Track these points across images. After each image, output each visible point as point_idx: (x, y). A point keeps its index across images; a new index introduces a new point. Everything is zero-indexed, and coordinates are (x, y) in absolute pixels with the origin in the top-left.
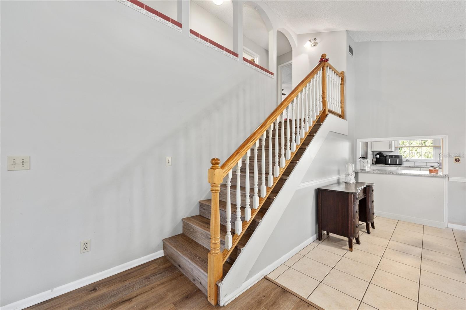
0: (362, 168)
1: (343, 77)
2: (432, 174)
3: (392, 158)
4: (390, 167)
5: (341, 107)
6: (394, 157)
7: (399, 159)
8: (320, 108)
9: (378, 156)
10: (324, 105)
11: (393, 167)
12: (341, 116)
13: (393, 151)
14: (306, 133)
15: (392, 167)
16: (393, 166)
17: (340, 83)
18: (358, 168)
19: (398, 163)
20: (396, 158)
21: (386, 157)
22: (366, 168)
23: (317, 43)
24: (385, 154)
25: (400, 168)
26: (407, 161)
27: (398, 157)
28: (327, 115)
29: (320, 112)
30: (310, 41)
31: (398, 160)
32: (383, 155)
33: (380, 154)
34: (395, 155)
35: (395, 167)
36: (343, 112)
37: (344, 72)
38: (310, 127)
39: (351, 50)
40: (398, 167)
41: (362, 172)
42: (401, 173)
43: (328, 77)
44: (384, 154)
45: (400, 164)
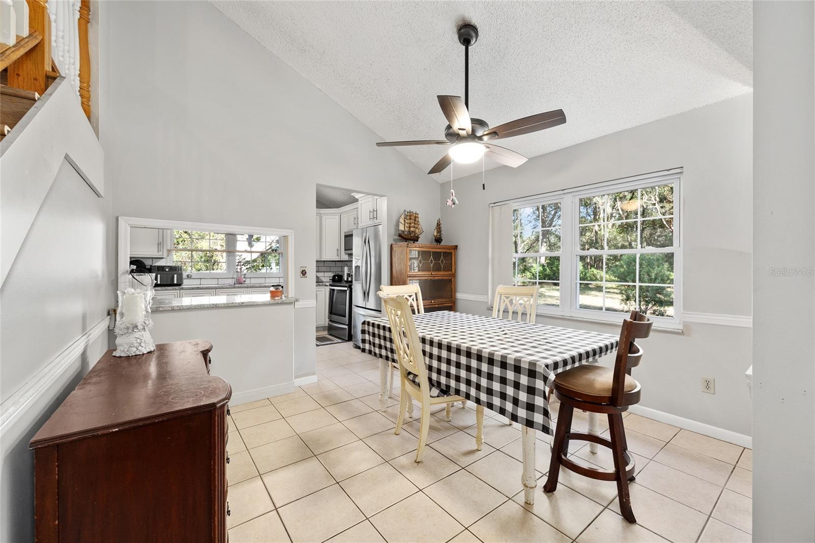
2: (277, 298)
3: (162, 272)
4: (163, 290)
6: (167, 270)
7: (178, 274)
11: (170, 290)
13: (165, 257)
15: (166, 290)
16: (169, 288)
19: (175, 282)
20: (173, 272)
21: (150, 269)
25: (181, 291)
26: (188, 277)
27: (176, 270)
31: (175, 276)
32: (145, 266)
33: (139, 264)
34: (169, 267)
35: (172, 290)
40: (177, 290)
42: (233, 303)
44: (146, 264)
45: (179, 285)
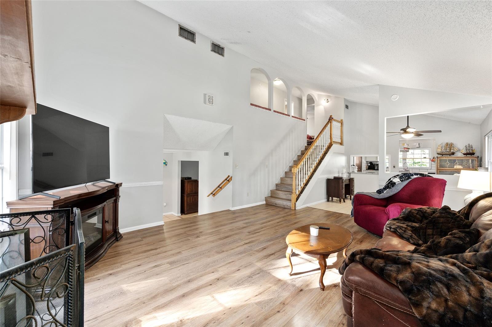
0: (353, 171)
1: (342, 122)
5: (341, 138)
8: (329, 141)
9: (369, 164)
10: (331, 140)
12: (341, 144)
14: (322, 154)
17: (340, 126)
18: (351, 171)
21: (374, 165)
22: (355, 171)
23: (329, 101)
24: (374, 163)
28: (332, 145)
29: (329, 143)
30: (325, 100)
33: (371, 163)
36: (342, 141)
37: (342, 119)
38: (324, 151)
39: (347, 107)
41: (352, 173)
43: (333, 125)
